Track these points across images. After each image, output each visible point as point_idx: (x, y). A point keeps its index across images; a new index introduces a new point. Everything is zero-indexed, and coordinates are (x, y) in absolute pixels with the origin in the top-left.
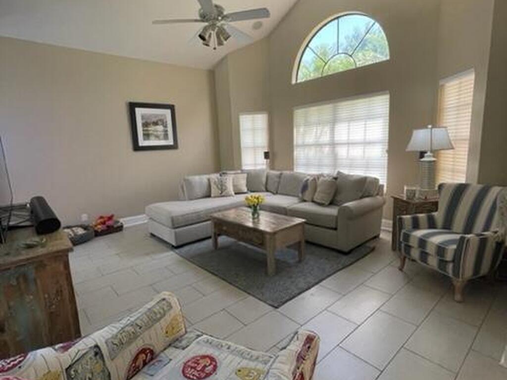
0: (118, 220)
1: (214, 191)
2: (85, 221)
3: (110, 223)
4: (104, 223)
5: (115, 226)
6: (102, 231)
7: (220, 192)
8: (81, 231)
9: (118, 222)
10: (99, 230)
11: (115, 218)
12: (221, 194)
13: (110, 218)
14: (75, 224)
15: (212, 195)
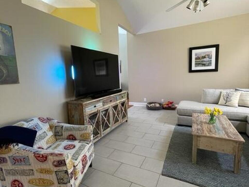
0: (174, 105)
1: (222, 101)
2: (162, 102)
3: (170, 105)
4: (168, 105)
5: (172, 107)
6: (166, 107)
7: (225, 102)
8: (158, 105)
9: (174, 106)
10: (164, 107)
11: (173, 104)
12: (225, 103)
13: (171, 103)
14: (158, 102)
15: (219, 104)
